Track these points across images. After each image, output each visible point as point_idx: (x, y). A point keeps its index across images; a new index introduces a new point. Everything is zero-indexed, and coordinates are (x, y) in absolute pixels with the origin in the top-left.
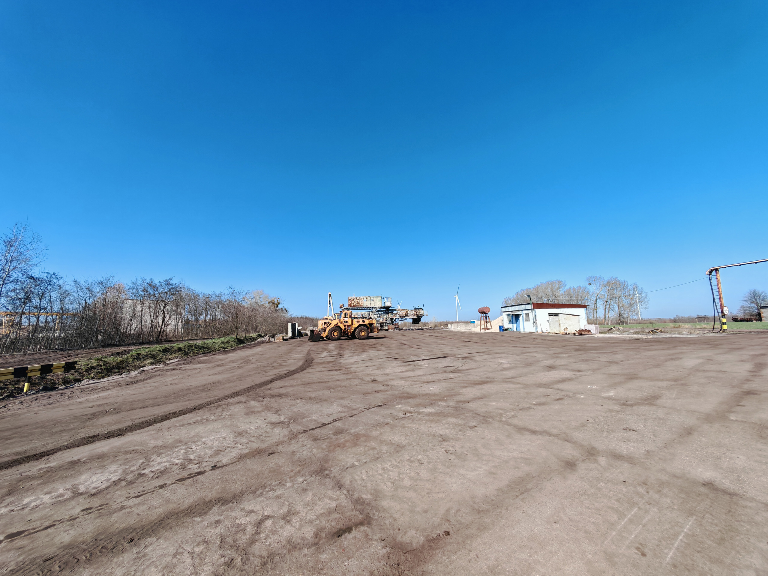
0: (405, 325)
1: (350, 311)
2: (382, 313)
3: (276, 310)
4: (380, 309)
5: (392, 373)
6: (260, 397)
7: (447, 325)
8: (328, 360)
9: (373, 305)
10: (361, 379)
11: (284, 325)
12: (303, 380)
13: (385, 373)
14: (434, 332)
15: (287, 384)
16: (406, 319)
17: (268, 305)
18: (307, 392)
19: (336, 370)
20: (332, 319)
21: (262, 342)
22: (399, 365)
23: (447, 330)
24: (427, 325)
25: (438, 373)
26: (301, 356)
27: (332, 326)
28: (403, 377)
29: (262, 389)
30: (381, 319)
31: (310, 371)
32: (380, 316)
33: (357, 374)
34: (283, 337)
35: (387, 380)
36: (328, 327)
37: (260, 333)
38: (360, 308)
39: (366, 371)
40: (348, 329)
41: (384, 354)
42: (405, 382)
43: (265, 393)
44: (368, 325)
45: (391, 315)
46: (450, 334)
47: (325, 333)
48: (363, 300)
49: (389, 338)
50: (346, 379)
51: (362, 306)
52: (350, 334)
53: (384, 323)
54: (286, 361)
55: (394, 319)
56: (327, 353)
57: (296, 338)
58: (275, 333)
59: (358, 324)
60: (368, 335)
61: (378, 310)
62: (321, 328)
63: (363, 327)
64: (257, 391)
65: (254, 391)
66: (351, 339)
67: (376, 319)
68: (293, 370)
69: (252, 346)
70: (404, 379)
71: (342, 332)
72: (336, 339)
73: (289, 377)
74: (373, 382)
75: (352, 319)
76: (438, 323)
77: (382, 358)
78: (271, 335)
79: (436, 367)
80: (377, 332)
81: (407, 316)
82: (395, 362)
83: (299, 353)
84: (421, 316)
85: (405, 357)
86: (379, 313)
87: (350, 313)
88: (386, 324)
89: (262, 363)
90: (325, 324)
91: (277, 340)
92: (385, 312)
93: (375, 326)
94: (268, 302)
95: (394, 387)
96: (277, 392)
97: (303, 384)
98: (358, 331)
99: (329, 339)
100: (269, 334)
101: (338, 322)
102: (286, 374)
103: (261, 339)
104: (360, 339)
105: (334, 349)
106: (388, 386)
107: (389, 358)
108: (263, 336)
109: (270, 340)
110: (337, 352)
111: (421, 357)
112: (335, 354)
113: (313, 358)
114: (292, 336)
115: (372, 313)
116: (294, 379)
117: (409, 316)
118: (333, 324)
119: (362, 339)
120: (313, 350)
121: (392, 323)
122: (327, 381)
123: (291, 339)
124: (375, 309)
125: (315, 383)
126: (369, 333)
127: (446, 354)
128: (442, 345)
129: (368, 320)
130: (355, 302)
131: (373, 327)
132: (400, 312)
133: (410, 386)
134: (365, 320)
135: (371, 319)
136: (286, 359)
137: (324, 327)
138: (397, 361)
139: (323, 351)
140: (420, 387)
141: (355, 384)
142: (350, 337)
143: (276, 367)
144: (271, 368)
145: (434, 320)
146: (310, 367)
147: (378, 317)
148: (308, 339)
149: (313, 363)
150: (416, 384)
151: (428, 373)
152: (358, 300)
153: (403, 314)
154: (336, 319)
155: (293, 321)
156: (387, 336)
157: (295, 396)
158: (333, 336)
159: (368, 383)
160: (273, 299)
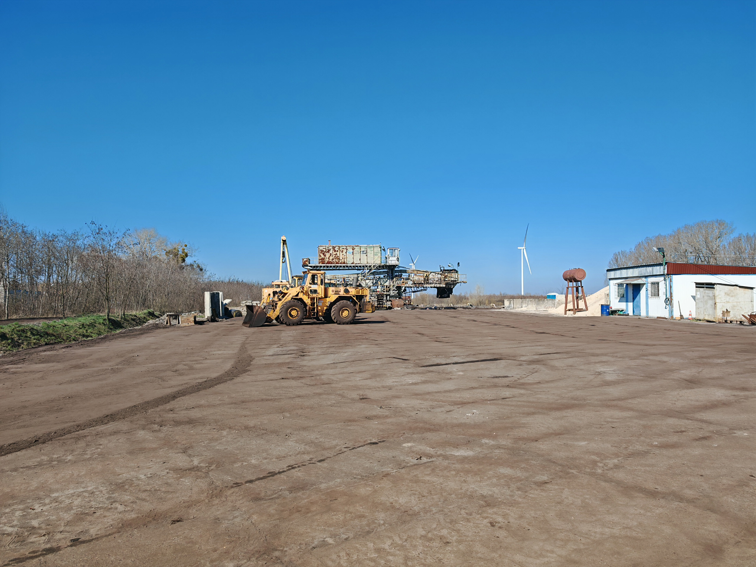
0: (423, 299)
1: (322, 272)
2: (382, 276)
3: (182, 268)
4: (377, 269)
5: (397, 386)
6: (154, 423)
7: (503, 302)
8: (280, 361)
9: (364, 262)
10: (339, 395)
11: (196, 296)
12: (234, 395)
13: (384, 384)
14: (477, 315)
15: (203, 402)
16: (425, 289)
17: (165, 257)
18: (241, 416)
19: (293, 378)
20: (288, 286)
21: (156, 327)
22: (410, 371)
23: (502, 310)
24: (464, 301)
25: (482, 387)
26: (230, 352)
27: (288, 298)
28: (417, 392)
29: (158, 409)
30: (380, 287)
31: (246, 380)
32: (376, 283)
33: (333, 385)
34: (195, 318)
35: (387, 398)
36: (280, 300)
37: (151, 310)
38: (341, 266)
39: (349, 381)
40: (317, 305)
41: (383, 350)
42: (420, 402)
43: (164, 417)
44: (355, 298)
45: (398, 280)
46: (506, 318)
47: (274, 311)
48: (346, 253)
49: (393, 322)
50: (313, 395)
51: (344, 263)
52: (320, 314)
53: (385, 295)
54: (201, 361)
55: (403, 288)
56: (278, 347)
57: (220, 320)
58: (179, 310)
59: (337, 296)
60: (355, 317)
61: (374, 272)
62: (267, 302)
63: (345, 301)
64: (148, 414)
65: (143, 414)
66: (323, 323)
67: (369, 288)
68: (215, 377)
69: (138, 333)
70: (419, 397)
71: (307, 310)
72: (295, 323)
73: (208, 390)
74: (363, 400)
75: (326, 286)
76: (485, 298)
77: (379, 357)
78: (171, 313)
79: (479, 377)
80: (370, 311)
81: (428, 283)
82: (403, 367)
83: (225, 347)
84: (453, 284)
85: (421, 358)
86: (376, 276)
87: (322, 276)
88: (388, 297)
89: (157, 364)
90: (274, 295)
91: (184, 322)
92: (386, 275)
93: (368, 300)
94: (165, 252)
95: (401, 411)
96: (185, 415)
97: (232, 403)
98: (335, 309)
99: (282, 323)
100: (168, 312)
101: (299, 292)
102: (200, 384)
103: (154, 321)
104: (340, 324)
105: (291, 342)
106: (389, 408)
107: (392, 358)
108: (157, 315)
109: (170, 324)
110: (297, 346)
111: (451, 358)
112: (293, 350)
113: (251, 357)
114: (212, 316)
115: (363, 277)
116: (216, 393)
117: (430, 283)
118: (289, 295)
119: (344, 324)
120: (252, 342)
121: (399, 296)
122: (276, 397)
123: (209, 321)
124: (368, 269)
125: (254, 401)
126: (356, 313)
127: (498, 354)
128: (490, 338)
129: (354, 289)
130: (330, 255)
131: (364, 302)
132: (415, 276)
133: (430, 409)
134: (350, 290)
135: (361, 288)
136: (201, 359)
137: (273, 301)
138: (407, 364)
139: (270, 345)
140: (448, 412)
141: (329, 403)
142: (321, 320)
143: (182, 371)
144: (174, 374)
145: (476, 293)
146: (247, 373)
147: (373, 284)
148: (242, 322)
149: (251, 365)
150: (441, 407)
151: (463, 388)
152: (337, 251)
153: (420, 279)
154: (295, 285)
155: (214, 288)
156: (389, 319)
157: (219, 424)
158: (291, 318)
159: (354, 402)
160: (175, 246)
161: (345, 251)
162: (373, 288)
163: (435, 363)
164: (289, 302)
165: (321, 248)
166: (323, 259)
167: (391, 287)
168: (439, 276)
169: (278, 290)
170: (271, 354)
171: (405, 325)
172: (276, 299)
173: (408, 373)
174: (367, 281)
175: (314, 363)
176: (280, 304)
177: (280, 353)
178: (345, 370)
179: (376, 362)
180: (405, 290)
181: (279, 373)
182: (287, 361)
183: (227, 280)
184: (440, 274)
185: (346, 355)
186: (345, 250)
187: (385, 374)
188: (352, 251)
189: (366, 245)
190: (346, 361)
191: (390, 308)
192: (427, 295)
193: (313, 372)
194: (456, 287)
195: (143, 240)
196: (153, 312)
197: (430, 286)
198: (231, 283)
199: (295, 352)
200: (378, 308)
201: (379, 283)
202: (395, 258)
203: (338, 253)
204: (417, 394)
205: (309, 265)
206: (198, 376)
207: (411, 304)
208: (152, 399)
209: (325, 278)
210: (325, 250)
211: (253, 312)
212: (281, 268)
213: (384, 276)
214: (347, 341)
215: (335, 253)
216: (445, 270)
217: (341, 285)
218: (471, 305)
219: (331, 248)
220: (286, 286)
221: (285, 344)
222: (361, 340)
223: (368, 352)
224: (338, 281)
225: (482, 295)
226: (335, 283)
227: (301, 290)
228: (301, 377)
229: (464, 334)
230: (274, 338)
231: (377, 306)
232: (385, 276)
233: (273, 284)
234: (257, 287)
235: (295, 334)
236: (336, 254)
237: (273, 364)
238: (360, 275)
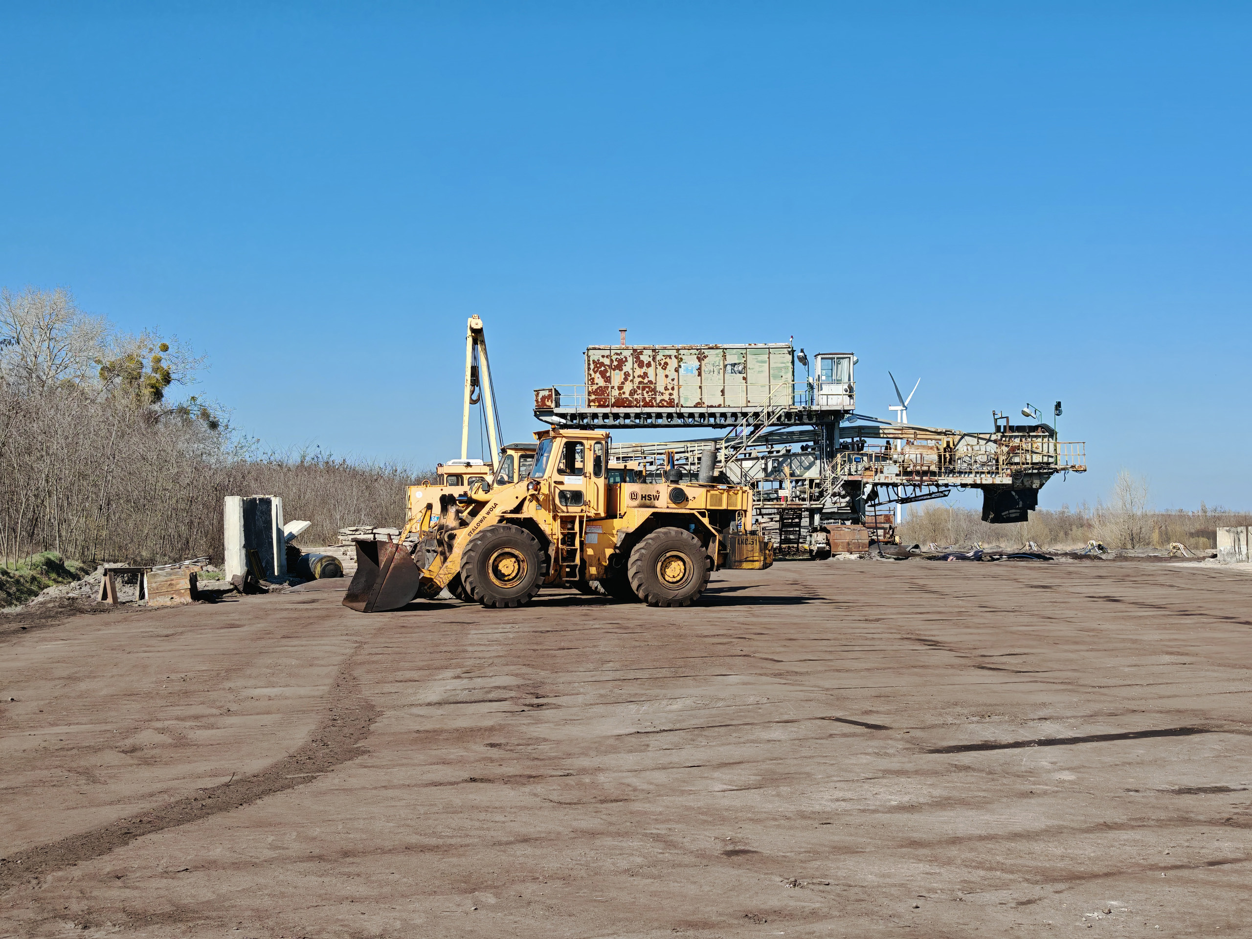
0: (935, 526)
1: (599, 433)
2: (796, 448)
3: (152, 419)
4: (780, 423)
5: (847, 812)
6: (64, 918)
7: (1212, 536)
8: (462, 723)
9: (736, 401)
10: (657, 838)
11: (198, 509)
12: (316, 831)
13: (806, 806)
14: (1122, 579)
15: (217, 852)
16: (943, 492)
17: (98, 383)
18: (341, 900)
19: (507, 780)
20: (489, 479)
21: (72, 607)
22: (894, 764)
23: (1209, 564)
24: (1076, 532)
25: (1139, 823)
26: (302, 691)
27: (489, 519)
28: (916, 836)
29: (76, 872)
30: (787, 484)
31: (354, 782)
32: (777, 470)
33: (637, 806)
34: (193, 579)
35: (814, 853)
36: (463, 524)
37: (54, 555)
38: (659, 416)
39: (690, 792)
40: (582, 543)
41: (801, 695)
42: (927, 868)
43: (95, 898)
44: (706, 521)
45: (850, 461)
46: (1222, 592)
47: (445, 559)
48: (677, 370)
49: (832, 602)
50: (572, 835)
51: (671, 404)
52: (593, 570)
53: (807, 510)
54: (212, 720)
55: (868, 489)
56: (458, 677)
57: (273, 586)
58: (144, 554)
59: (647, 513)
60: (707, 581)
61: (771, 434)
62: (422, 532)
63: (673, 530)
64: (45, 886)
65: (30, 886)
66: (602, 601)
67: (754, 485)
68: (256, 772)
69: (14, 626)
70: (922, 851)
71: (548, 557)
72: (512, 600)
73: (233, 813)
74: (735, 858)
75: (612, 480)
76: (1151, 522)
77: (786, 717)
78: (118, 565)
79: (1129, 790)
80: (757, 565)
81: (952, 472)
82: (870, 750)
83: (290, 675)
84: (1039, 475)
85: (928, 723)
86: (777, 447)
87: (598, 446)
88: (817, 517)
89: (73, 729)
90: (444, 510)
91: (160, 594)
92: (811, 443)
93: (749, 528)
94: (99, 367)
95: (862, 896)
96: (162, 892)
97: (311, 858)
98: (642, 555)
99: (469, 599)
100: (109, 561)
101: (524, 499)
102: (210, 793)
103: (64, 588)
104: (656, 605)
105: (496, 661)
106: (821, 888)
107: (830, 719)
108: (72, 570)
109: (115, 598)
110: (517, 675)
111: (1031, 723)
112: (505, 688)
113: (372, 707)
114: (248, 573)
115: (732, 452)
116: (260, 824)
117: (960, 473)
118: (491, 509)
119: (669, 606)
120: (375, 658)
121: (855, 514)
122: (453, 841)
123: (239, 592)
124: (748, 425)
125: (384, 851)
126: (711, 569)
127: (1194, 713)
128: (1167, 658)
129: (704, 490)
130: (626, 379)
131: (737, 533)
132: (907, 449)
133: (960, 894)
134: (690, 492)
135: (725, 487)
136: (214, 711)
137: (441, 528)
138: (881, 743)
139: (431, 669)
140: (1023, 903)
141: (623, 864)
142: (595, 592)
143: (154, 752)
144: (128, 759)
145: (1120, 504)
146: (359, 760)
147: (767, 475)
148: (344, 594)
149: (370, 733)
150: (997, 888)
151: (1073, 825)
152: (649, 365)
153: (926, 458)
154: (511, 478)
155: (253, 484)
156: (821, 592)
157: (270, 923)
158: (497, 582)
159: (705, 862)
160: (132, 348)
161: (673, 363)
162: (764, 487)
163: (977, 740)
164: (493, 530)
165: (595, 355)
166: (601, 391)
167: (828, 484)
168: (992, 447)
169: (456, 491)
170: (433, 697)
171: (873, 613)
172: (450, 520)
173: (887, 772)
174: (747, 464)
175: (575, 731)
176: (462, 538)
177: (463, 696)
178: (675, 757)
179: (777, 733)
180: (874, 495)
181: (461, 761)
182: (488, 723)
183: (294, 459)
184: (995, 442)
185: (676, 706)
186: (675, 361)
187: (808, 774)
188: (697, 363)
189: (743, 345)
190: (678, 726)
191: (823, 554)
192: (947, 511)
193: (569, 761)
194: (1048, 484)
195: (27, 331)
196: (61, 560)
197: (958, 480)
198: (308, 469)
199: (513, 694)
200: (783, 554)
201: (787, 470)
202: (840, 389)
203: (651, 371)
204: (915, 844)
205: (556, 410)
206: (202, 767)
207: (893, 543)
208: (58, 838)
209: (607, 453)
210: (607, 361)
211: (376, 562)
212: (466, 419)
213: (803, 448)
214: (680, 662)
215: (639, 371)
216: (1012, 429)
217: (659, 475)
218: (1100, 547)
219: (627, 353)
220: (483, 479)
221: (480, 667)
222: (728, 659)
223: (751, 700)
224: (651, 463)
225: (1139, 513)
226: (641, 468)
227: (532, 492)
228: (530, 777)
229: (1076, 643)
230: (444, 649)
231: (780, 548)
232: (807, 447)
233: (441, 471)
234: (390, 481)
235: (511, 636)
236: (645, 375)
237: (442, 731)
238: (723, 444)
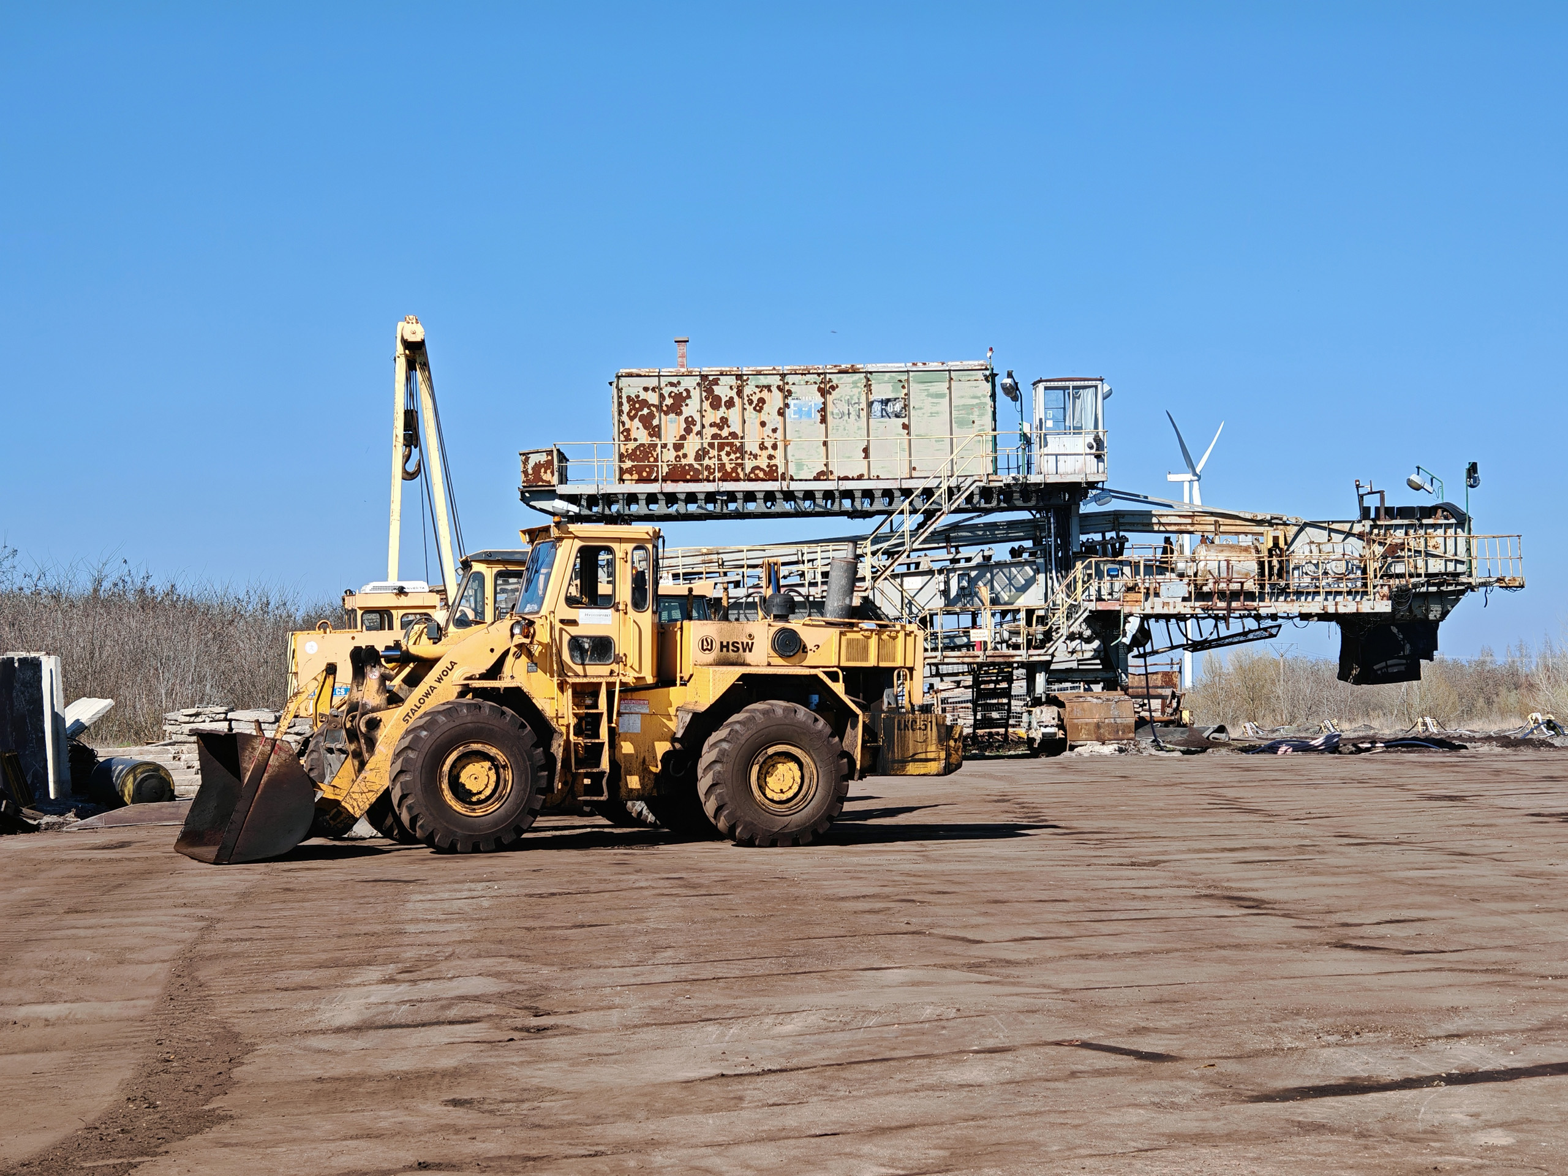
0: (1256, 691)
1: (640, 529)
4: (970, 506)
8: (402, 1063)
9: (890, 468)
16: (1267, 629)
19: (485, 1165)
24: (1510, 698)
27: (441, 689)
32: (967, 593)
36: (394, 700)
40: (612, 732)
41: (1018, 1002)
44: (839, 688)
45: (1100, 574)
47: (362, 764)
48: (780, 413)
49: (1071, 832)
51: (772, 474)
52: (633, 781)
53: (1022, 665)
55: (1133, 624)
59: (731, 674)
60: (843, 798)
62: (318, 716)
63: (779, 704)
67: (926, 623)
71: (551, 758)
72: (486, 836)
75: (665, 616)
82: (1143, 1098)
84: (1440, 596)
86: (966, 552)
87: (637, 555)
88: (1039, 677)
90: (359, 673)
92: (1028, 544)
98: (723, 753)
101: (505, 653)
104: (749, 843)
111: (1433, 1044)
112: (477, 998)
113: (235, 1037)
115: (885, 560)
117: (1299, 594)
118: (445, 672)
119: (774, 843)
121: (1108, 672)
126: (849, 777)
130: (689, 430)
131: (895, 710)
132: (1201, 551)
137: (353, 707)
138: (1165, 1085)
142: (638, 821)
147: (950, 603)
149: (233, 1084)
152: (731, 403)
154: (479, 614)
156: (1049, 816)
158: (457, 806)
161: (775, 400)
162: (945, 624)
163: (1336, 1077)
164: (450, 710)
165: (632, 388)
166: (643, 453)
167: (1059, 619)
168: (1355, 547)
169: (381, 640)
170: (348, 1017)
171: (1146, 850)
172: (370, 694)
173: (1176, 1139)
174: (912, 584)
175: (606, 1075)
176: (393, 726)
177: (402, 1013)
178: (792, 1119)
179: (976, 1071)
180: (1143, 636)
181: (400, 1133)
182: (446, 1062)
184: (1360, 536)
186: (777, 395)
188: (818, 400)
197: (1295, 608)
199: (491, 1009)
200: (979, 746)
201: (985, 593)
202: (1080, 444)
203: (734, 415)
205: (562, 489)
207: (1179, 723)
210: (652, 398)
211: (237, 772)
212: (396, 507)
213: (1013, 552)
214: (796, 948)
215: (713, 416)
218: (1549, 724)
219: (690, 382)
220: (428, 618)
222: (884, 940)
224: (737, 584)
227: (519, 639)
228: (528, 1158)
230: (362, 928)
232: (1022, 550)
235: (486, 903)
236: (724, 422)
237: (364, 1078)
238: (870, 549)
